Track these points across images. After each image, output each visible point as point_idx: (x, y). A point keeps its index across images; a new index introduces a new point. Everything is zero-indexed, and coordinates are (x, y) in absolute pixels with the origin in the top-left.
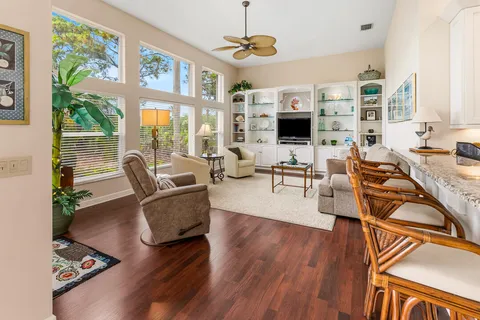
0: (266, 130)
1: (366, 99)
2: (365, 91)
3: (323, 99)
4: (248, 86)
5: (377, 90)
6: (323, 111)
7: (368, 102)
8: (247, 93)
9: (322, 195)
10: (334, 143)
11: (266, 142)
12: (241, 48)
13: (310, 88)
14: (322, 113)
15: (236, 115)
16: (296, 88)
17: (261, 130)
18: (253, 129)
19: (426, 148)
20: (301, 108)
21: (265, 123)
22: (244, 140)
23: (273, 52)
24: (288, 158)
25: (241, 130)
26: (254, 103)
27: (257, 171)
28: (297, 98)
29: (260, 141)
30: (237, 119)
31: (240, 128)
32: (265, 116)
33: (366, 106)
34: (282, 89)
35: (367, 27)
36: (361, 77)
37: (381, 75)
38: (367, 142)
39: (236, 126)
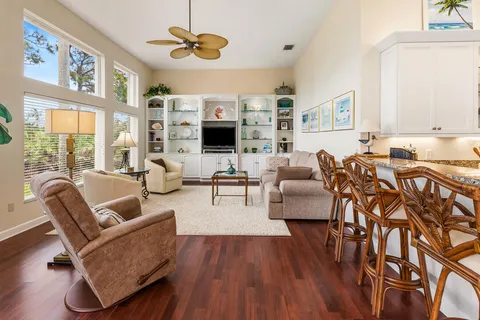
0: (188, 139)
1: (281, 112)
2: (280, 104)
3: (245, 109)
4: (166, 91)
5: (289, 104)
6: (245, 120)
7: (282, 114)
8: (166, 99)
9: (272, 202)
10: (254, 150)
11: (188, 152)
12: (184, 45)
13: (234, 98)
14: (245, 123)
15: (152, 122)
16: (220, 97)
17: (182, 139)
18: (173, 138)
19: (369, 153)
20: (225, 117)
21: (187, 132)
22: (162, 150)
23: (216, 56)
24: (226, 168)
25: (158, 139)
26: (174, 108)
27: (185, 183)
28: (221, 107)
29: (181, 151)
30: (153, 127)
31: (156, 137)
32: (187, 124)
33: (281, 117)
34: (206, 96)
35: (289, 47)
36: (277, 92)
37: (292, 91)
38: (281, 149)
39: (152, 134)
